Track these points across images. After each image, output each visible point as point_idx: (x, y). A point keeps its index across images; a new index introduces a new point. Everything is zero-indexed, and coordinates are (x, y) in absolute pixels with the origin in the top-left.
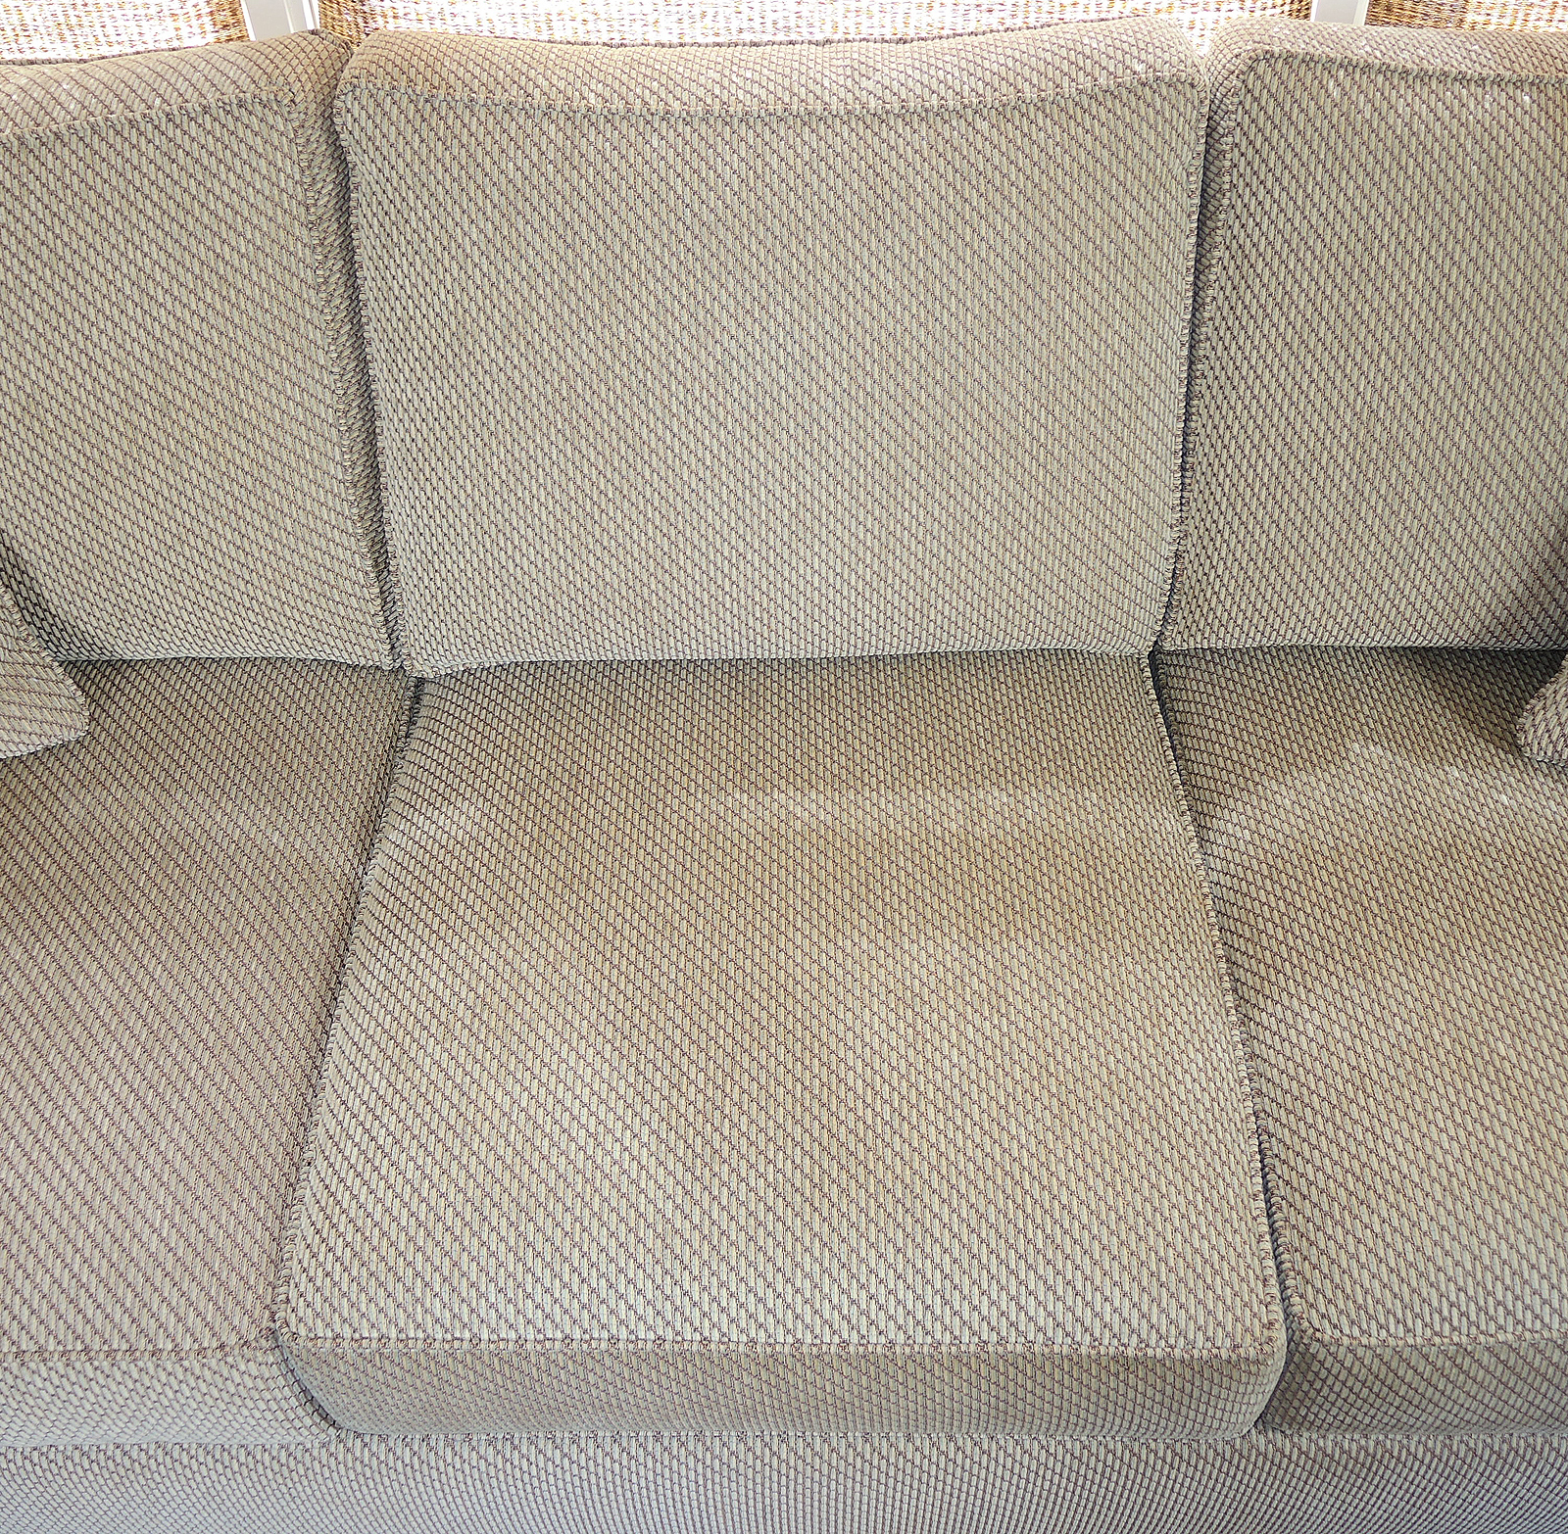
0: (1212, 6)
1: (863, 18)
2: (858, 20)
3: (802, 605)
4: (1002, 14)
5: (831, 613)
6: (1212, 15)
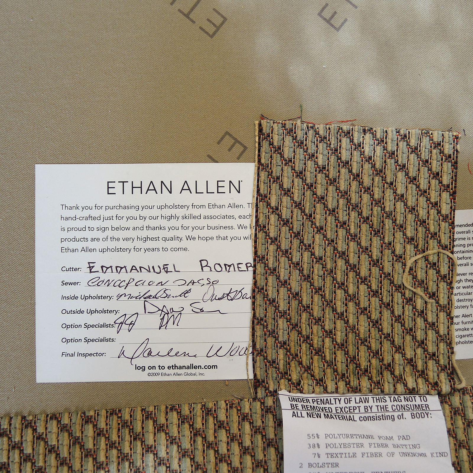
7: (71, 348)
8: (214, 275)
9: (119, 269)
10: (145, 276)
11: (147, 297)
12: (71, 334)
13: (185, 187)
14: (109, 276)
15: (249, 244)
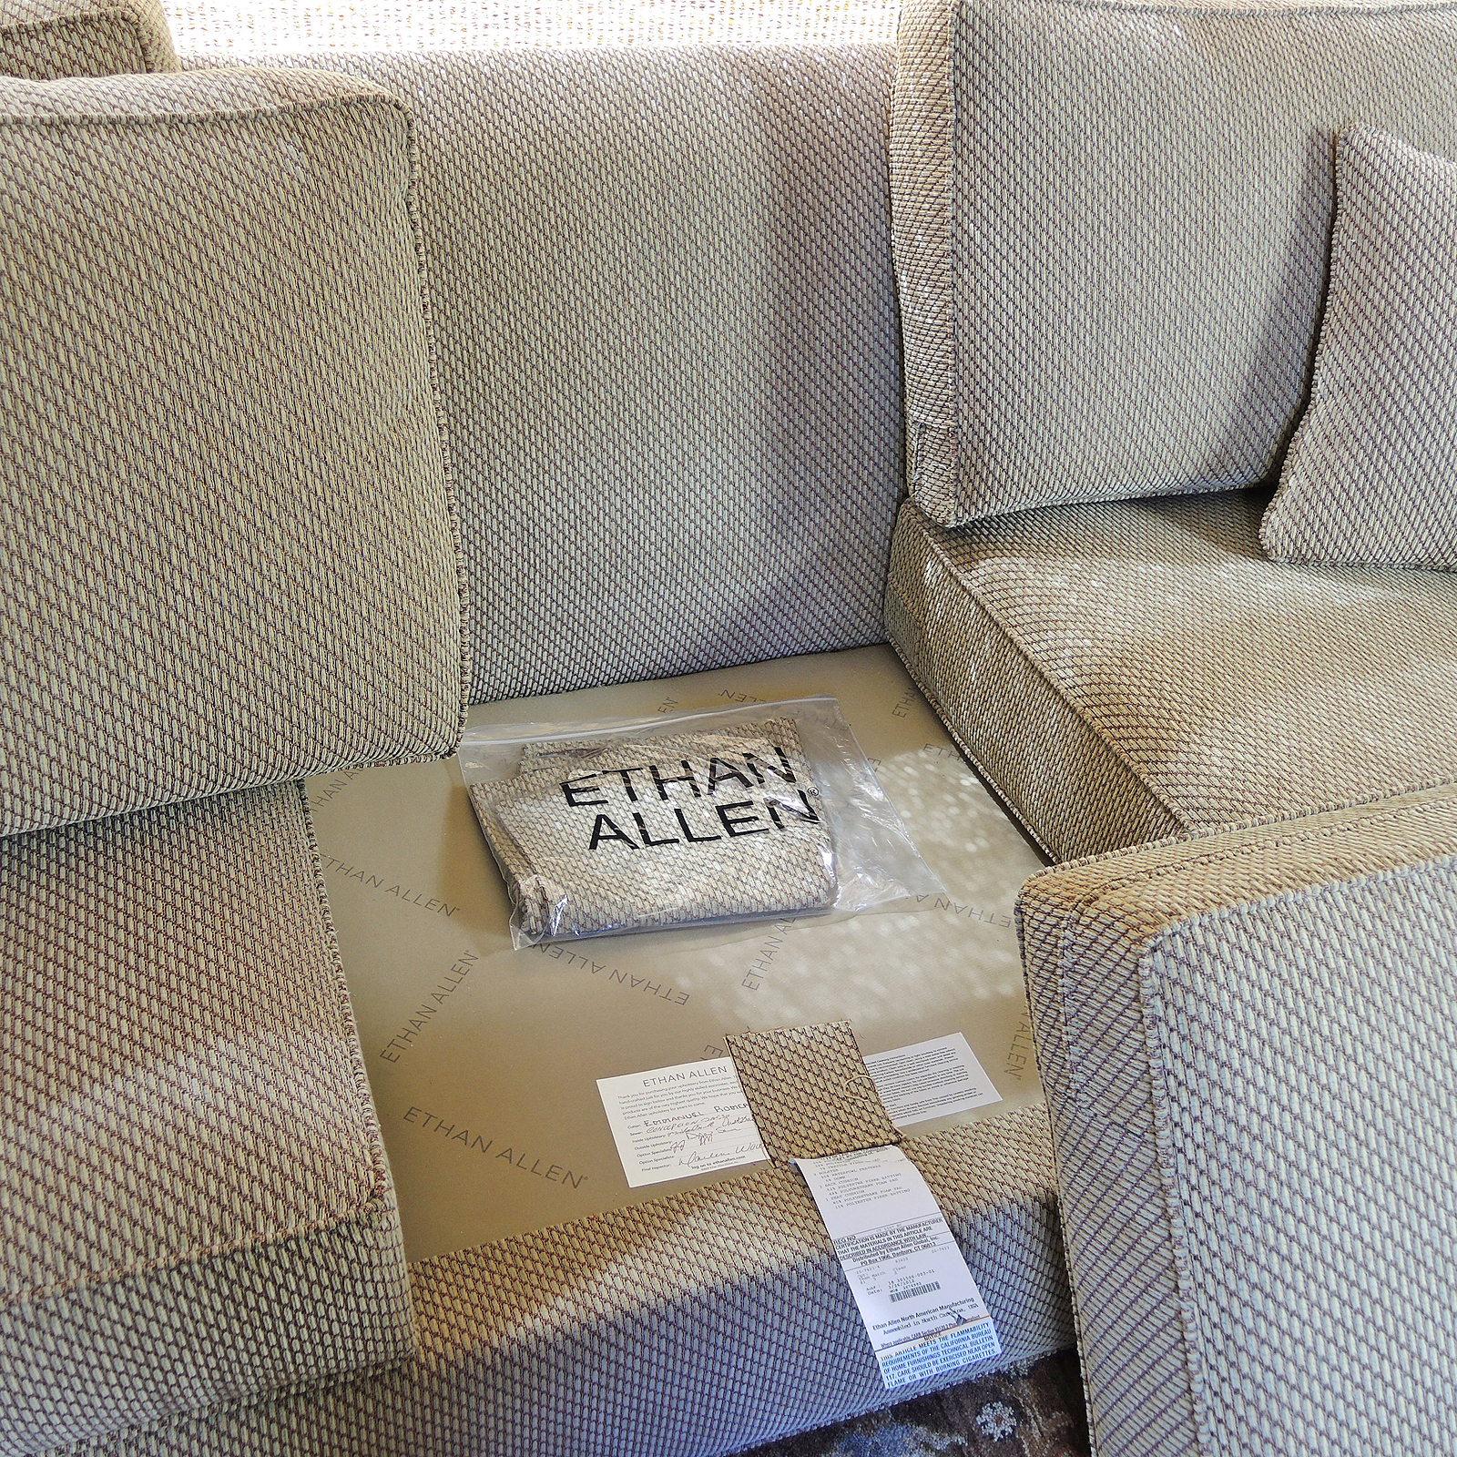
0: (879, 3)
1: (595, 14)
2: (590, 16)
3: (62, 738)
4: (712, 11)
5: (102, 744)
6: (880, 12)
7: (646, 1166)
8: (726, 1113)
9: (665, 1121)
10: (682, 1121)
11: (687, 1131)
12: (644, 1159)
13: (692, 1074)
14: (659, 1126)
15: (742, 1094)
